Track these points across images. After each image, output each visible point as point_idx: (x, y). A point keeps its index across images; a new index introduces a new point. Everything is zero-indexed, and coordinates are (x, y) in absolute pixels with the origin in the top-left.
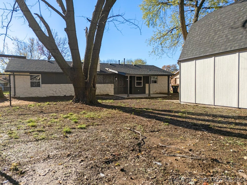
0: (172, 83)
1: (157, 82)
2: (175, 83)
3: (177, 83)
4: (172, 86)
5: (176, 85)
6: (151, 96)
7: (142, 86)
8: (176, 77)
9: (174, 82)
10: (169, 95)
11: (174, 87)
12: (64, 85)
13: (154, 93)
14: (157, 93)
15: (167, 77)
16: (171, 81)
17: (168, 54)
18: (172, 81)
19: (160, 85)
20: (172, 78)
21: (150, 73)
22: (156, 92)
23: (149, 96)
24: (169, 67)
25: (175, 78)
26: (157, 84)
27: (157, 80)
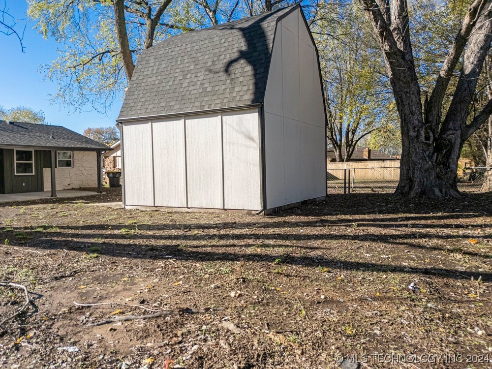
0: (108, 167)
1: (73, 165)
2: (115, 166)
3: (117, 167)
4: (108, 174)
5: (115, 171)
6: (58, 196)
7: (34, 174)
8: (115, 155)
9: (112, 165)
10: (101, 192)
11: (111, 175)
13: (66, 188)
14: (73, 189)
15: (95, 154)
16: (104, 161)
17: (97, 105)
18: (106, 163)
19: (81, 172)
20: (107, 155)
21: (53, 143)
22: (70, 187)
23: (52, 196)
24: (99, 132)
25: (114, 157)
26: (73, 167)
27: (71, 161)
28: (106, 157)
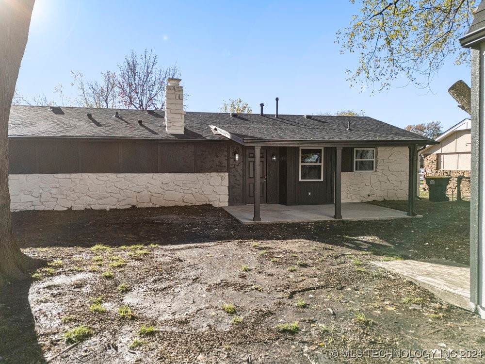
6: (344, 218)
7: (322, 180)
8: (439, 151)
9: (434, 166)
12: (68, 175)
19: (386, 177)
24: (421, 128)
25: (438, 155)
26: (376, 171)
27: (373, 161)
28: (426, 155)
